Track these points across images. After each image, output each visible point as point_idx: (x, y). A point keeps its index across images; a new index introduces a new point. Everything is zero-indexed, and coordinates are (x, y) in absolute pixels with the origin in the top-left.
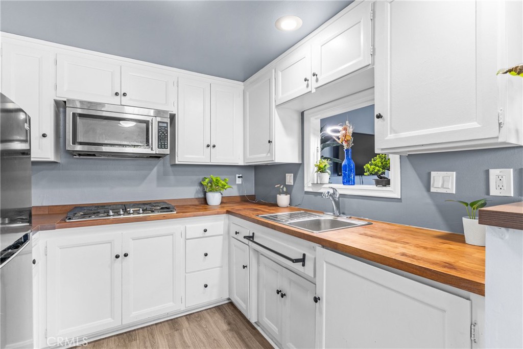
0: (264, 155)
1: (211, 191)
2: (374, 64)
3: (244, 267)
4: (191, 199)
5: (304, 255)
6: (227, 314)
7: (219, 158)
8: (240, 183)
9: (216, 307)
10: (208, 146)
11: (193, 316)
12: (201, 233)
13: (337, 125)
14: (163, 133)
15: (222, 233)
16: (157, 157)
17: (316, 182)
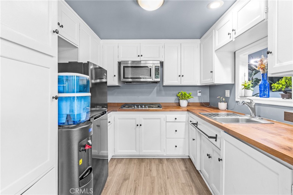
0: (209, 79)
1: (182, 99)
2: (267, 19)
3: (193, 140)
4: (172, 103)
5: (216, 135)
6: (186, 163)
7: (185, 82)
8: (200, 95)
9: (182, 158)
10: (180, 76)
11: (169, 160)
12: (174, 120)
13: (256, 58)
14: (157, 71)
15: (185, 121)
16: (156, 82)
17: (243, 96)
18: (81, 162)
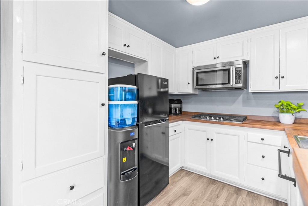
9: (275, 200)
14: (238, 74)
18: (125, 160)
